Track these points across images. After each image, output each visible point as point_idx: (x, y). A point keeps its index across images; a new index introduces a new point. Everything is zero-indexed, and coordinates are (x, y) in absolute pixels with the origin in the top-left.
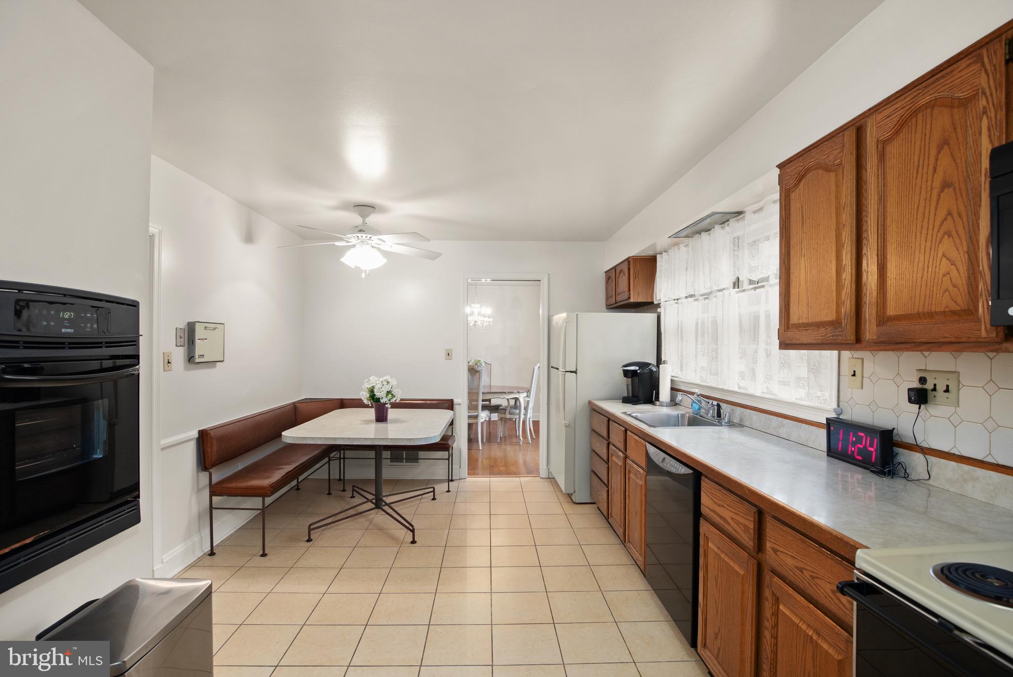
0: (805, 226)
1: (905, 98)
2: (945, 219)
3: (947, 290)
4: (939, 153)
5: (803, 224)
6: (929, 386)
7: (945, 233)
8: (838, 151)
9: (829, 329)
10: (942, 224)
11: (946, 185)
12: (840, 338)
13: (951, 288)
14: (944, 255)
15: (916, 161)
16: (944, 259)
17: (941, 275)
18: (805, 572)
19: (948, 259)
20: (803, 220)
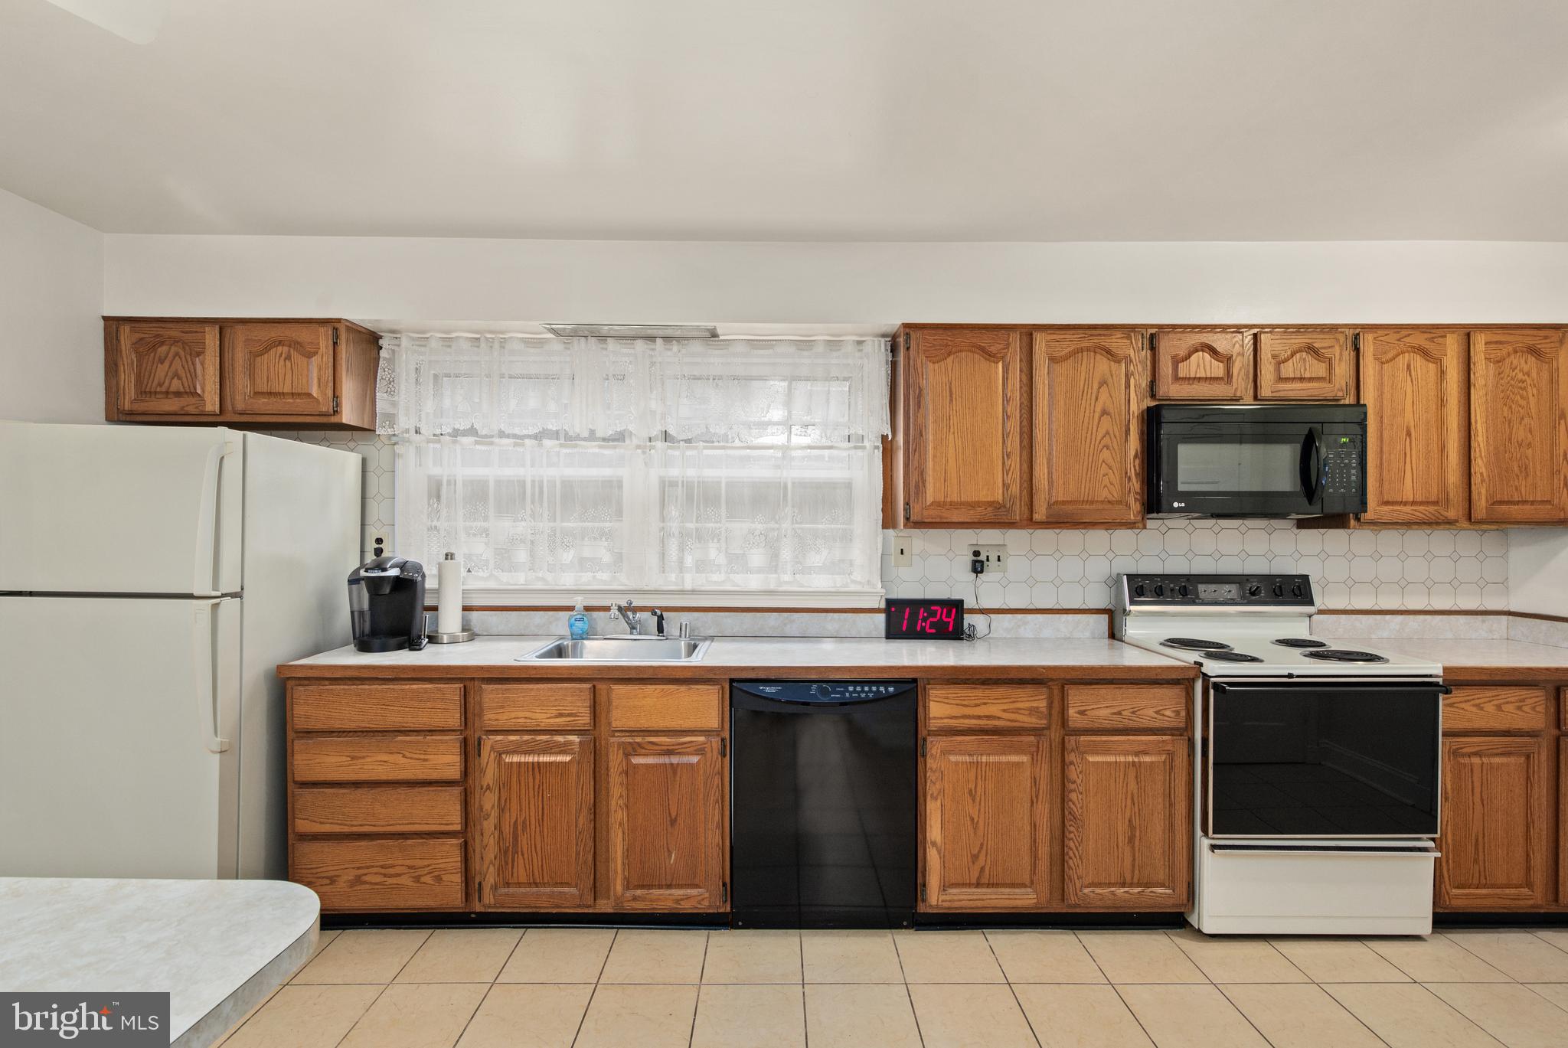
0: (954, 402)
1: (1073, 334)
2: (1105, 436)
3: (1105, 486)
4: (1100, 388)
5: (951, 400)
6: (982, 557)
7: (1104, 447)
8: (1001, 346)
9: (988, 509)
10: (1102, 439)
11: (1104, 412)
12: (1005, 517)
13: (1109, 485)
14: (1103, 461)
15: (1082, 386)
16: (1104, 464)
17: (1101, 476)
18: (1124, 713)
19: (1106, 464)
20: (951, 396)
